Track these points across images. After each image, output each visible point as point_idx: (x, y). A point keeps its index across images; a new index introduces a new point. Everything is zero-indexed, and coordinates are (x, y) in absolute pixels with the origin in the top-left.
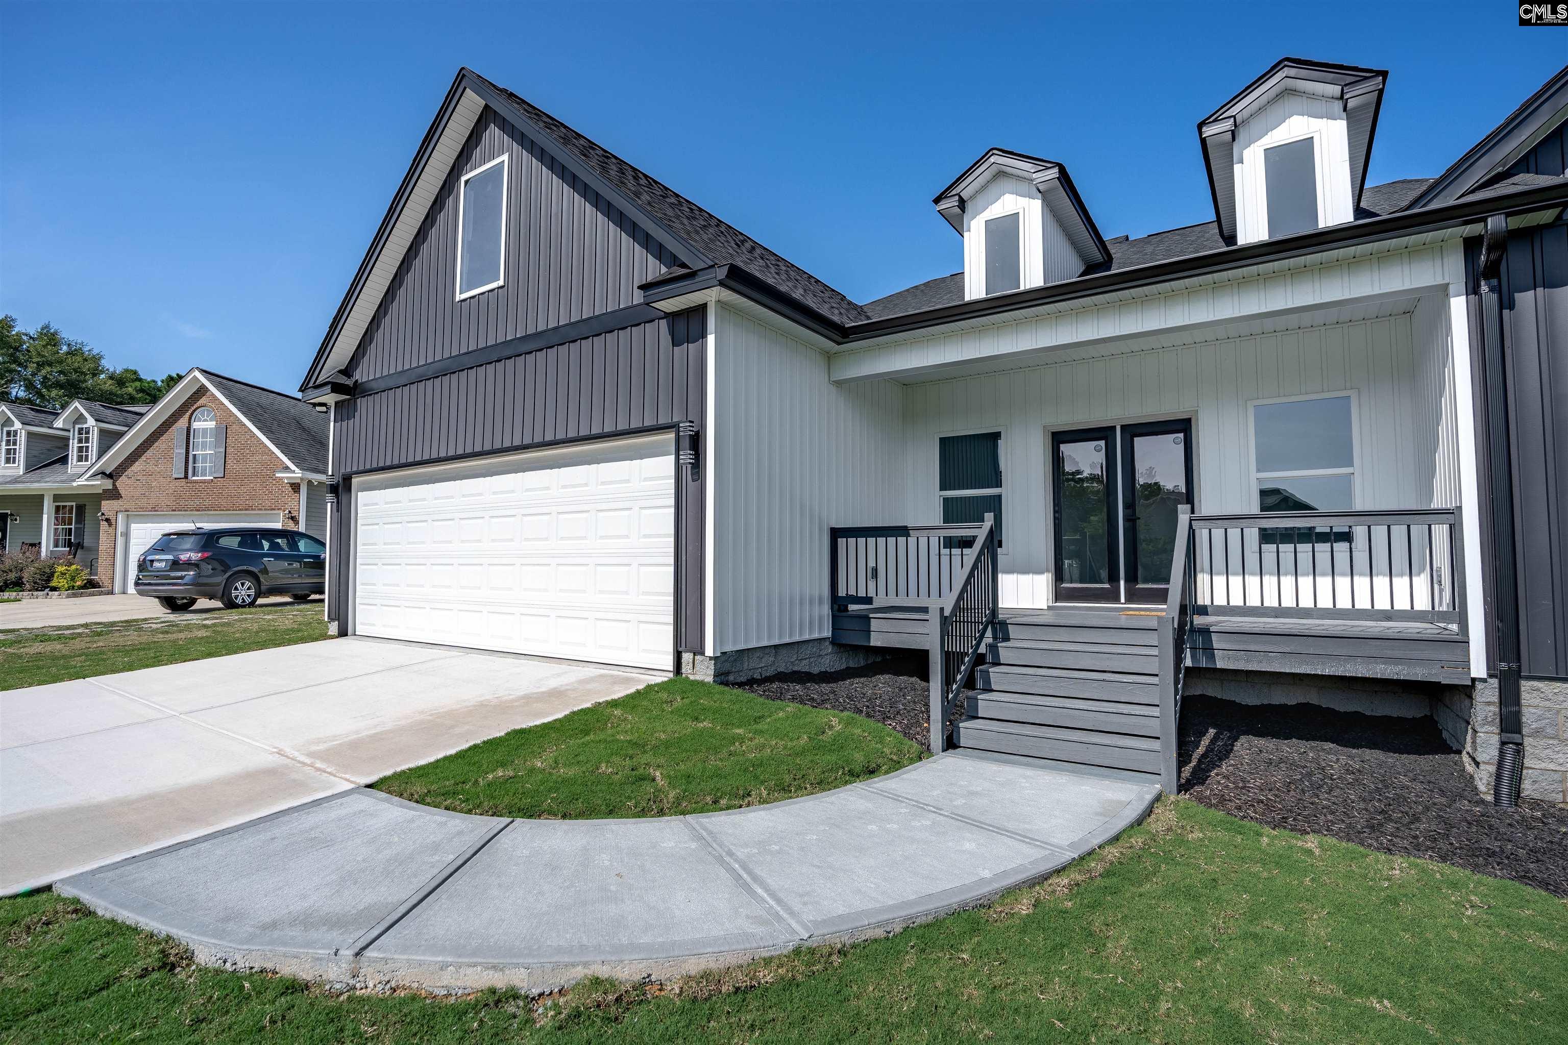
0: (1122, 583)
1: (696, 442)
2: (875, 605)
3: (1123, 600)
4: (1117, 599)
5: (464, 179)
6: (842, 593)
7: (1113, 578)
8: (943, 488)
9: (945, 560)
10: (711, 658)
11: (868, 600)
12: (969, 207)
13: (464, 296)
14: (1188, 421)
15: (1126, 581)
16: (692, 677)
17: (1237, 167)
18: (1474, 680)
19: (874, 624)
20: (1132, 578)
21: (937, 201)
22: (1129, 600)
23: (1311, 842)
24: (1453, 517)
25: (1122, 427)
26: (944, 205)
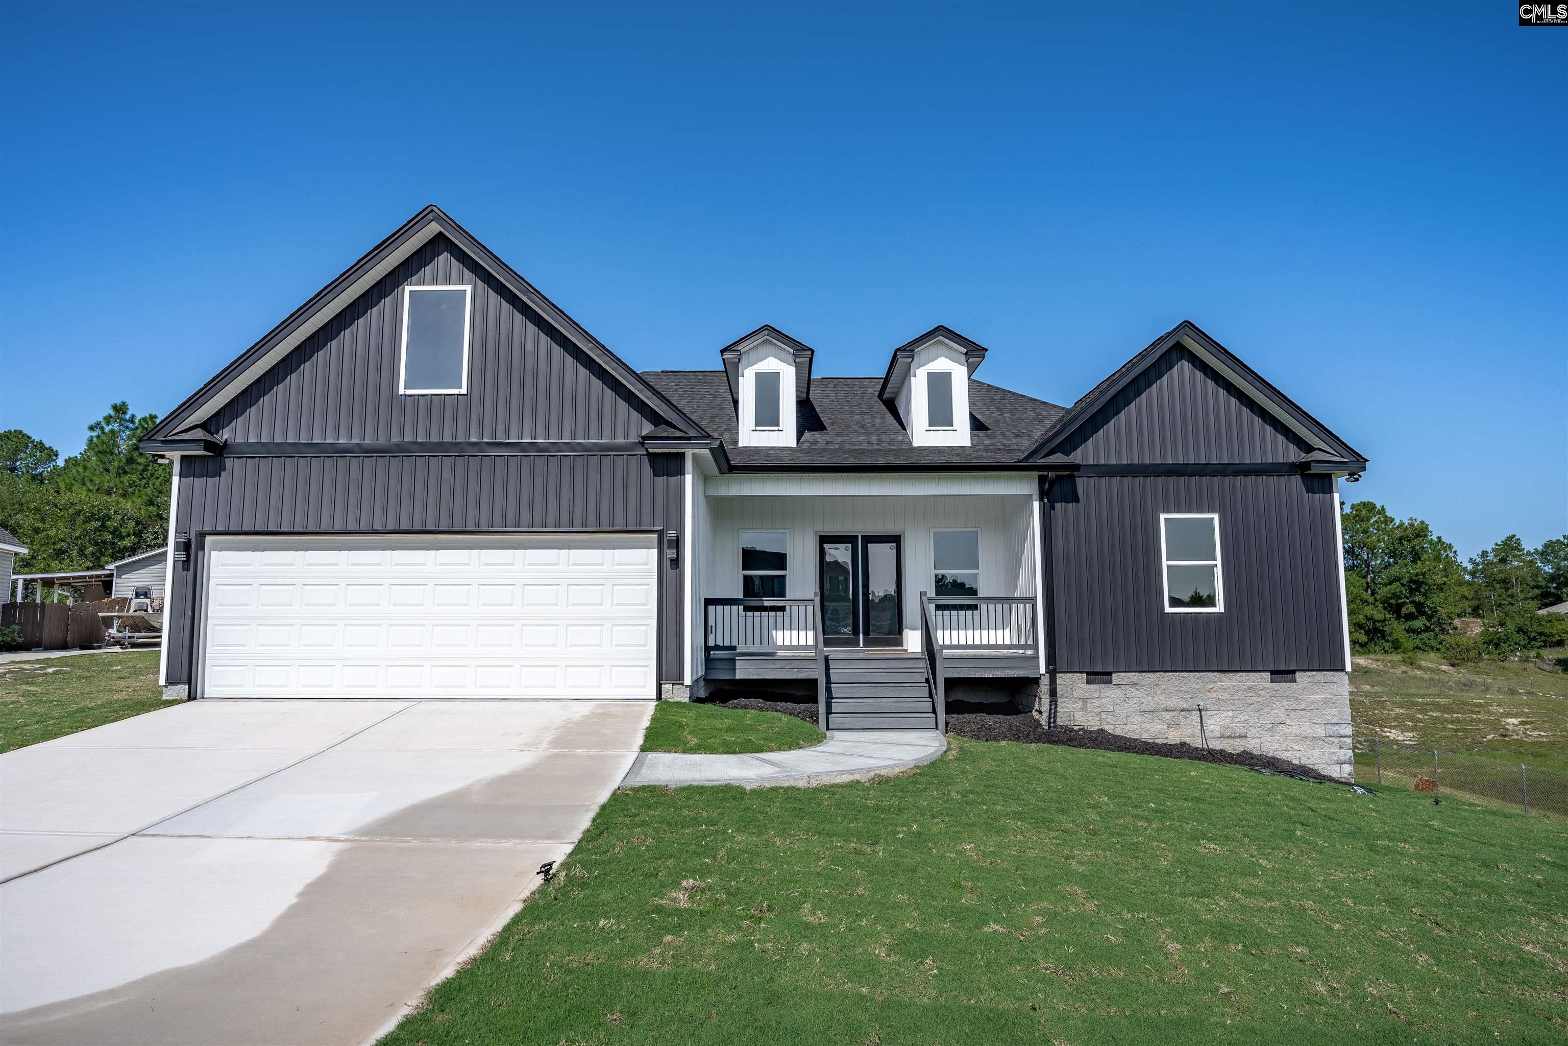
0: (861, 636)
1: (678, 544)
2: (738, 651)
3: (861, 645)
4: (858, 645)
5: (408, 289)
6: (711, 643)
7: (856, 632)
8: (744, 568)
9: (742, 620)
10: (687, 686)
11: (734, 648)
12: (744, 359)
13: (409, 392)
14: (899, 536)
15: (864, 634)
16: (671, 700)
17: (913, 378)
18: (1041, 675)
19: (738, 664)
20: (866, 633)
21: (722, 351)
22: (865, 645)
23: (1004, 743)
24: (1033, 600)
25: (862, 536)
26: (727, 355)
